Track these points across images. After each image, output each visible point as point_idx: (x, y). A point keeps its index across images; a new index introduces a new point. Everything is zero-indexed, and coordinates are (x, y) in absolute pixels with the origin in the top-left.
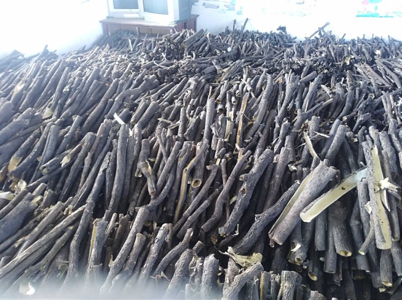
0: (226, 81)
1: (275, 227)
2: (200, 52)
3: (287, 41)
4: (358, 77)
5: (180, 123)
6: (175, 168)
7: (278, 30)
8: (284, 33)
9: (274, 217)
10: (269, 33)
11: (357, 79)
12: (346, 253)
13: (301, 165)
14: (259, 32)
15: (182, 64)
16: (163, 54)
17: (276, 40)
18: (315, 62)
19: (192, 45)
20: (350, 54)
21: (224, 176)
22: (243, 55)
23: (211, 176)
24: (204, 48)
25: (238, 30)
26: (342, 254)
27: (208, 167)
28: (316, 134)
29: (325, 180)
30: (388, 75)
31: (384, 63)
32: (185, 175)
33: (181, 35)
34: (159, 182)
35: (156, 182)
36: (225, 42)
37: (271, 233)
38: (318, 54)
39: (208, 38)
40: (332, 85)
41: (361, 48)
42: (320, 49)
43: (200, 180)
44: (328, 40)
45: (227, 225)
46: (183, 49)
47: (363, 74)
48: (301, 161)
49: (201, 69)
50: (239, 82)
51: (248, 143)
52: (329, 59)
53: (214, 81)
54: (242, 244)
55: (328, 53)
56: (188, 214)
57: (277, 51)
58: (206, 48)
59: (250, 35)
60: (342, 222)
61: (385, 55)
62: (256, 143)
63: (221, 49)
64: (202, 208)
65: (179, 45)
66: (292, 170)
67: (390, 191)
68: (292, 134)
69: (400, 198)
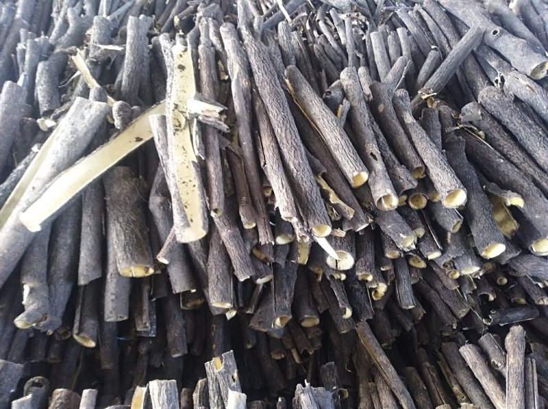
12: (146, 270)
28: (99, 48)
29: (85, 130)
60: (129, 209)
66: (46, 130)
67: (200, 118)
68: (51, 58)
69: (224, 127)
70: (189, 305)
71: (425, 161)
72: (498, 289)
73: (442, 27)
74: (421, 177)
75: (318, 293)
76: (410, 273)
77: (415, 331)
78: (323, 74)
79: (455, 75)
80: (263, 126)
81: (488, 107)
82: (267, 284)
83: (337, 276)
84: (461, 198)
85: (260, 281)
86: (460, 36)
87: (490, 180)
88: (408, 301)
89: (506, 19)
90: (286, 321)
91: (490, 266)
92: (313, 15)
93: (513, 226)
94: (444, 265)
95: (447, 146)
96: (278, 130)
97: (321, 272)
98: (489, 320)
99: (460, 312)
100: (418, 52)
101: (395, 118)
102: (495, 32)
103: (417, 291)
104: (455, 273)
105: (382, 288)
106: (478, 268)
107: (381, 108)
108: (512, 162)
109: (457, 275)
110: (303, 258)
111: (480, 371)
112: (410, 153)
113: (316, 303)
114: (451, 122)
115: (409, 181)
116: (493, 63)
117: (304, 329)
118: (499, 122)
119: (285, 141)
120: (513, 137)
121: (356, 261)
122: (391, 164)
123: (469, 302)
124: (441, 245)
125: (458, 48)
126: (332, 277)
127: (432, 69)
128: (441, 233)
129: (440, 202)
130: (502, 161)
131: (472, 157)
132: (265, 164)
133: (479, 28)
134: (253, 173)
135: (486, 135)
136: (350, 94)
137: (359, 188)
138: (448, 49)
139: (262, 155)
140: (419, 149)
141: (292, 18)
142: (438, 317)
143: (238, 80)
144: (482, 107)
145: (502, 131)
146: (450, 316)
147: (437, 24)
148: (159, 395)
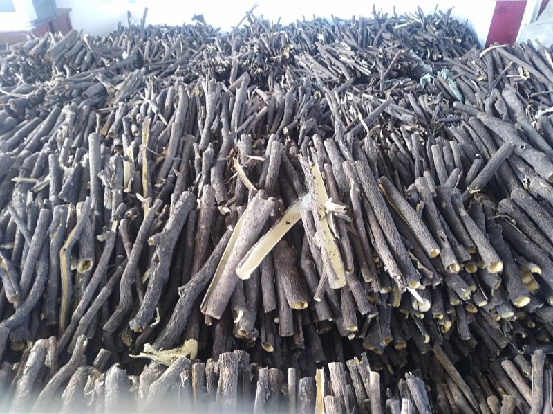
0: (121, 103)
1: (208, 298)
2: (79, 65)
3: (208, 34)
4: (302, 73)
5: (50, 178)
6: (46, 250)
7: (193, 20)
8: (202, 24)
9: (204, 284)
10: (182, 26)
11: (300, 75)
12: (302, 305)
13: (235, 204)
14: (168, 25)
15: (50, 86)
16: (17, 74)
17: (192, 35)
18: (244, 59)
19: (62, 56)
20: (287, 43)
21: (126, 245)
22: (147, 61)
23: (105, 250)
24: (82, 59)
25: (136, 25)
26: (298, 307)
27: (100, 238)
28: (248, 158)
30: (334, 65)
31: (327, 51)
32: (63, 259)
33: (42, 41)
34: (23, 279)
35: (18, 280)
36: (118, 45)
37: (203, 306)
38: (249, 48)
39: (87, 43)
40: (270, 87)
41: (300, 33)
42: (251, 41)
43: (90, 260)
44: (261, 27)
45: (140, 313)
46: (50, 63)
47: (305, 67)
48: (234, 198)
49: (81, 91)
50: (140, 102)
51: (161, 188)
52: (263, 54)
53: (105, 106)
54: (167, 334)
55: (261, 45)
56: (80, 315)
57: (194, 51)
58: (86, 58)
59: (154, 32)
60: (291, 267)
61: (329, 39)
62: (172, 186)
63: (111, 57)
64: (100, 300)
65: (40, 57)
66: (224, 214)
67: (336, 214)
68: (218, 164)
69: (349, 219)
70: (322, 331)
71: (476, 242)
72: (528, 330)
73: (483, 139)
74: (473, 252)
75: (405, 327)
76: (467, 316)
77: (470, 357)
78: (397, 173)
79: (494, 175)
80: (371, 218)
81: (518, 203)
82: (374, 319)
83: (418, 316)
84: (499, 267)
85: (370, 316)
86: (498, 148)
87: (520, 254)
88: (466, 335)
89: (531, 135)
90: (389, 342)
91: (522, 314)
92: (385, 126)
93: (535, 286)
94: (490, 311)
95: (489, 232)
96: (381, 221)
97: (407, 313)
98: (522, 350)
99: (501, 343)
100: (465, 157)
101: (454, 212)
102: (522, 147)
103: (472, 328)
104: (497, 317)
105: (448, 325)
106: (512, 314)
107: (444, 205)
108: (535, 243)
109: (499, 318)
110: (397, 303)
111: (515, 377)
112: (465, 237)
113: (404, 333)
114: (492, 213)
115: (466, 256)
116: (522, 169)
117: (396, 351)
118: (526, 214)
119: (387, 228)
120: (536, 225)
121: (432, 306)
122: (454, 244)
123: (508, 338)
124: (488, 297)
125: (496, 156)
126: (415, 316)
127: (477, 171)
128: (487, 290)
129: (486, 269)
130: (528, 242)
131: (506, 238)
132: (375, 241)
133: (510, 144)
134: (367, 247)
135: (517, 223)
136: (424, 196)
137: (434, 258)
138: (488, 156)
139: (372, 236)
140: (471, 234)
141: (370, 129)
142: (487, 347)
143: (354, 189)
144: (513, 202)
145: (528, 220)
146: (495, 346)
147: (479, 137)
148: (336, 369)
